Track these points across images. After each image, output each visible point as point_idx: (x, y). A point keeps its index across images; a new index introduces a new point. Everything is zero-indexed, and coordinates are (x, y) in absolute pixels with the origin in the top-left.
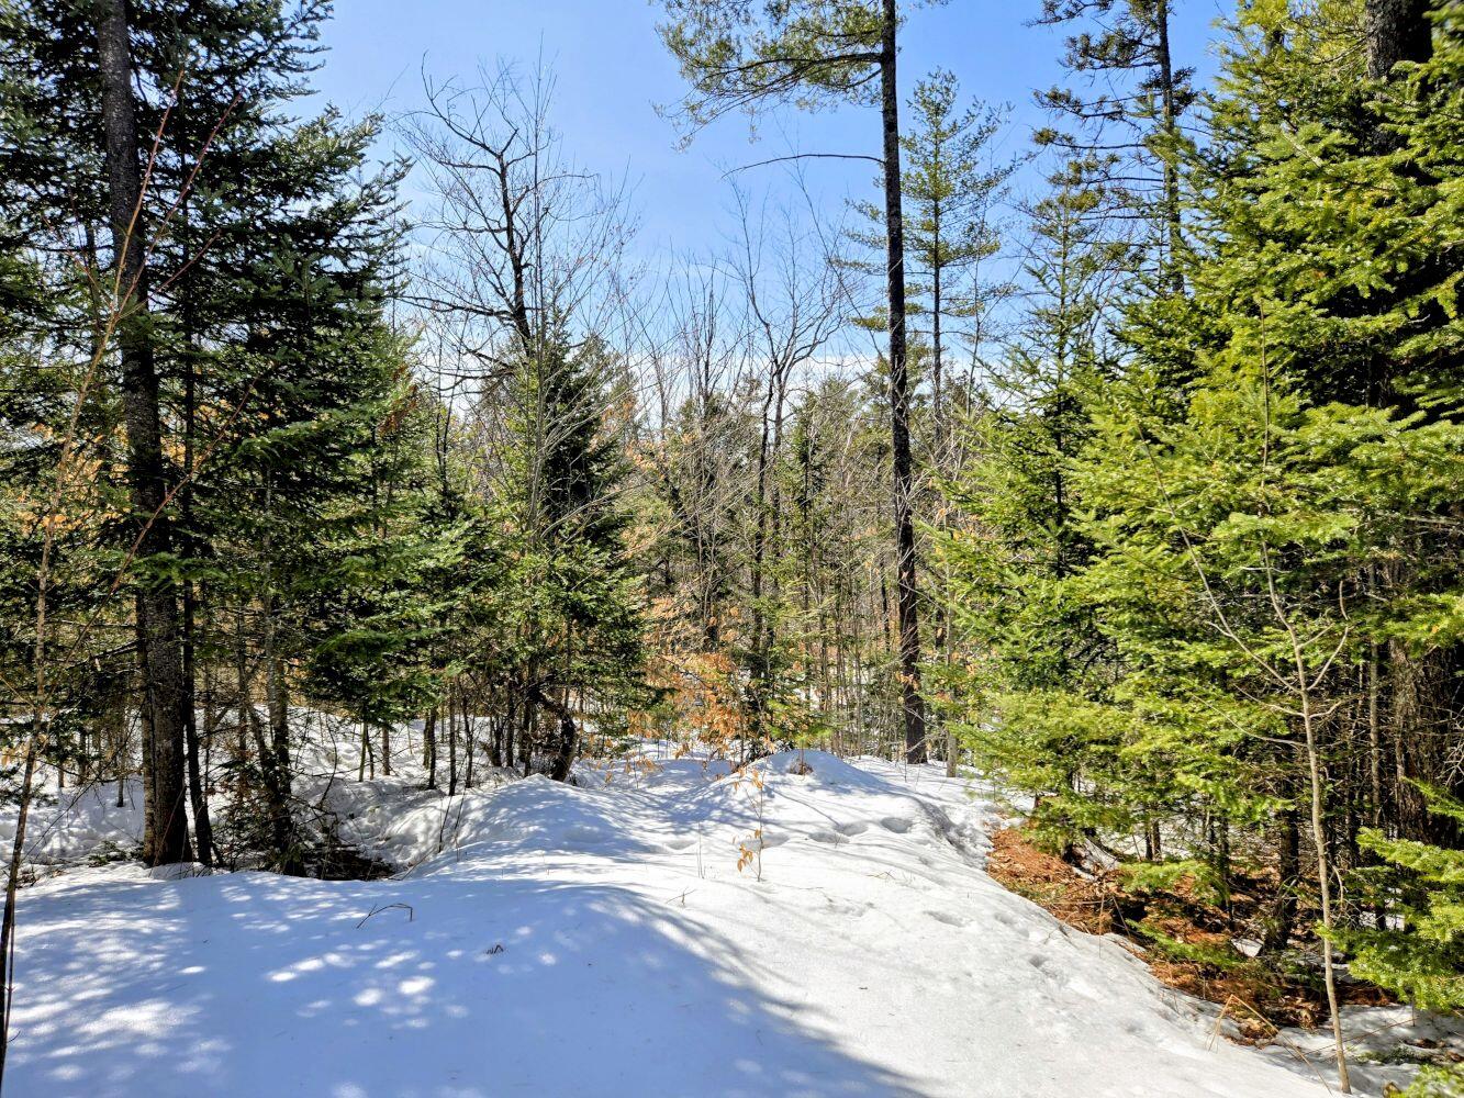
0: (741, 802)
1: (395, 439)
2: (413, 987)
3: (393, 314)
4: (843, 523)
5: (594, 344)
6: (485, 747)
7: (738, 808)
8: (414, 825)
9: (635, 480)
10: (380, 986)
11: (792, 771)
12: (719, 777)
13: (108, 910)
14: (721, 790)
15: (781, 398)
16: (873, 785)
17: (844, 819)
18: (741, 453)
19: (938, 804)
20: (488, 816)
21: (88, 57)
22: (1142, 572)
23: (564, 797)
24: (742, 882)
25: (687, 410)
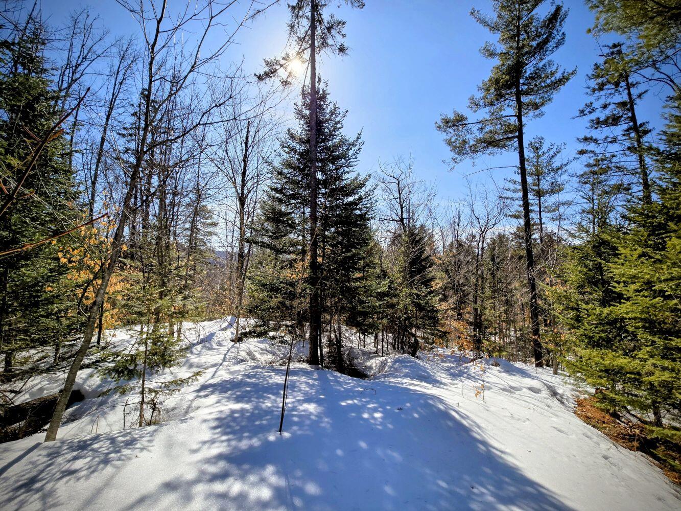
0: (474, 373)
1: (369, 256)
2: (378, 415)
3: (371, 223)
4: (508, 281)
5: (422, 227)
6: (392, 344)
7: (473, 375)
8: (372, 364)
9: (435, 267)
10: (368, 413)
11: (492, 365)
12: (465, 363)
13: (303, 376)
14: (466, 368)
15: (483, 241)
16: (523, 373)
17: (513, 385)
18: (469, 258)
19: (551, 385)
20: (393, 365)
21: (308, 170)
22: (648, 308)
23: (415, 362)
24: (478, 402)
25: (451, 245)
